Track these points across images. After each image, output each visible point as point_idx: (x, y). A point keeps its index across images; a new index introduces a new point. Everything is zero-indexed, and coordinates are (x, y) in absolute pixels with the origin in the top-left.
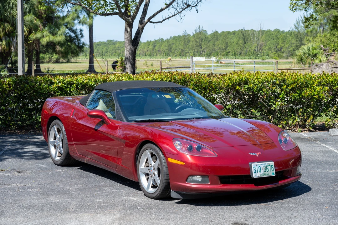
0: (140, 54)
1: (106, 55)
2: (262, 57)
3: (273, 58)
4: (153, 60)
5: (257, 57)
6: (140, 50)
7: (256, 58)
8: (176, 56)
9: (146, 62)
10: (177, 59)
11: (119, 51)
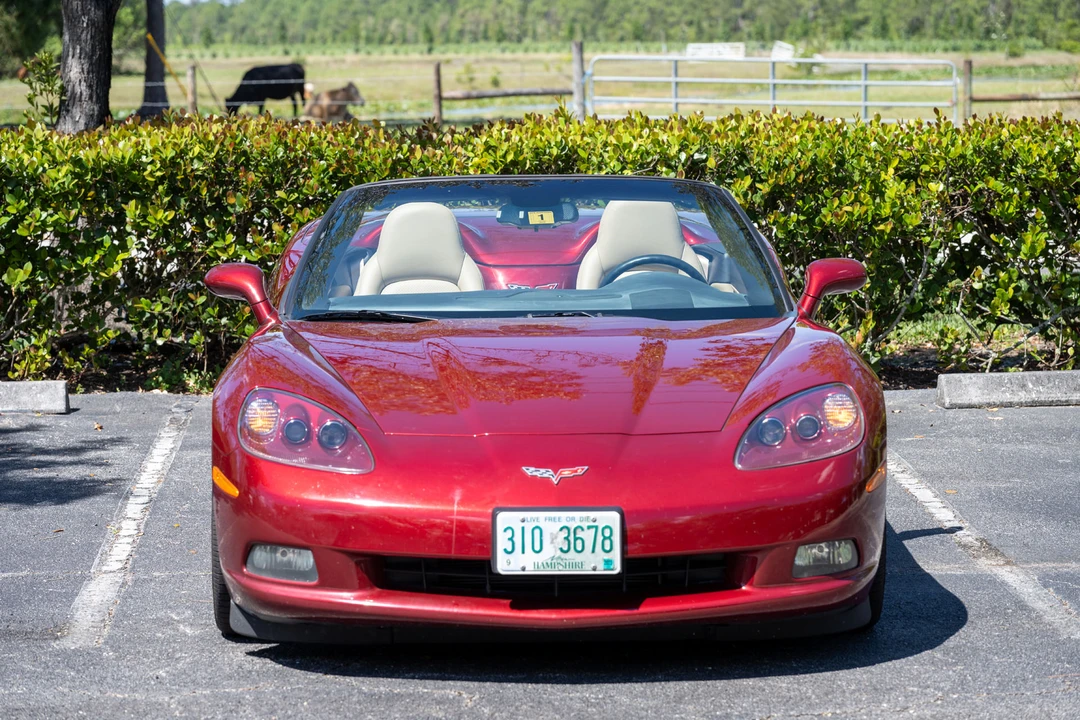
0: (461, 33)
1: (309, 36)
2: (1009, 43)
3: (1059, 48)
4: (504, 61)
5: (987, 44)
6: (463, 16)
7: (979, 48)
8: (622, 39)
9: (469, 70)
10: (623, 55)
11: (371, 20)
